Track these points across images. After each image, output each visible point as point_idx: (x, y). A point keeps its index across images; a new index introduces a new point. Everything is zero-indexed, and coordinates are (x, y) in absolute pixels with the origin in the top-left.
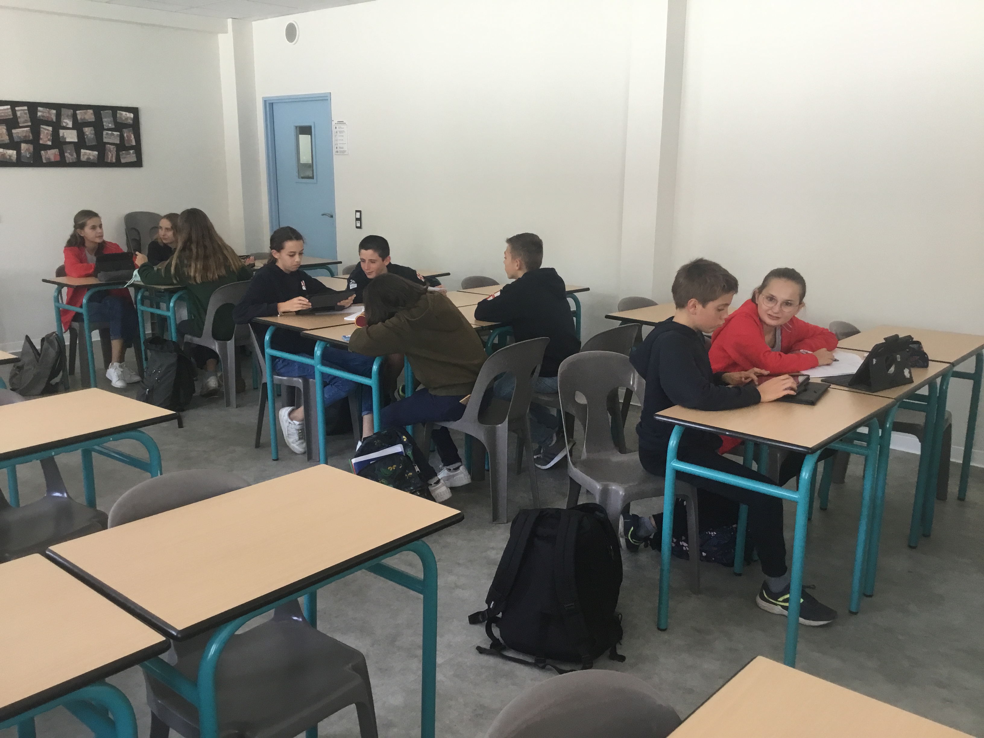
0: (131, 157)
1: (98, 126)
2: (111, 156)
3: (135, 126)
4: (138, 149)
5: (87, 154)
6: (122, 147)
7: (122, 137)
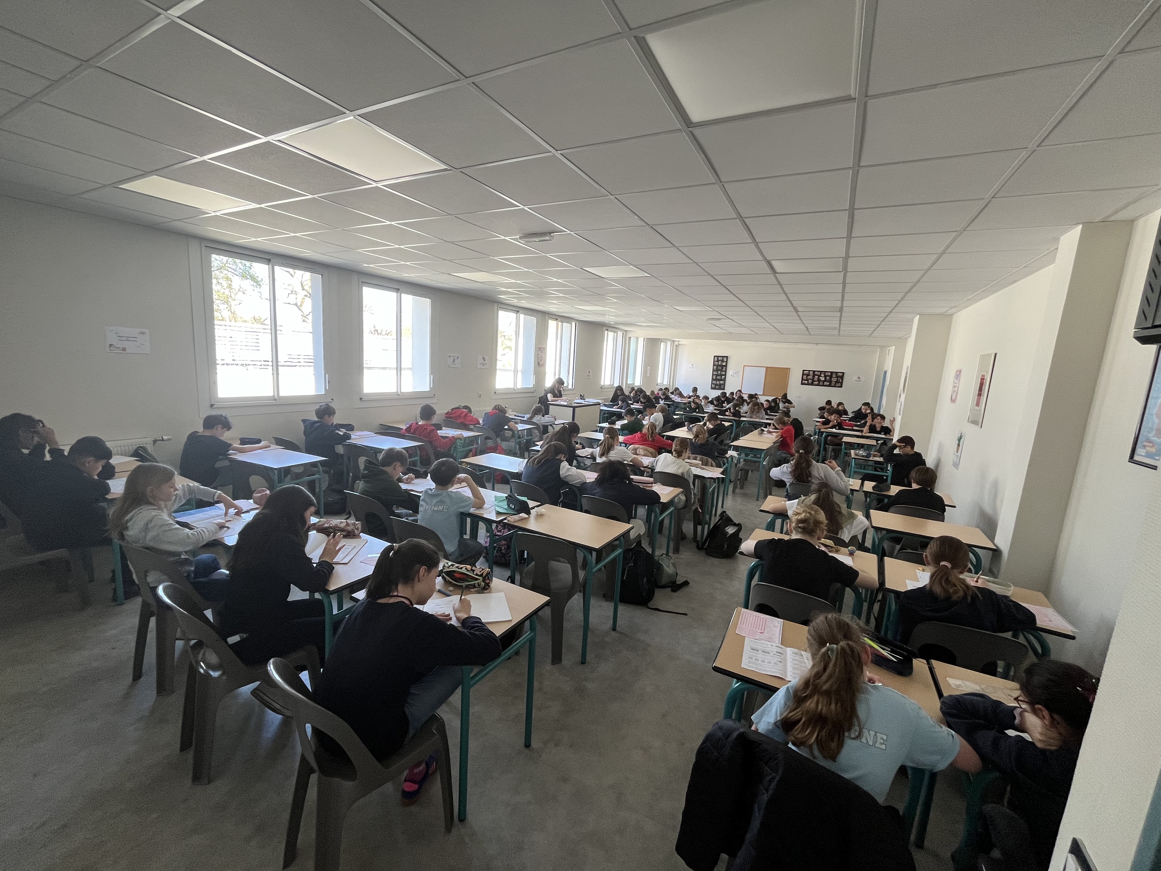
0: (839, 385)
1: (831, 377)
2: (833, 384)
3: (842, 377)
4: (842, 383)
5: (826, 383)
6: (837, 382)
7: (837, 380)
